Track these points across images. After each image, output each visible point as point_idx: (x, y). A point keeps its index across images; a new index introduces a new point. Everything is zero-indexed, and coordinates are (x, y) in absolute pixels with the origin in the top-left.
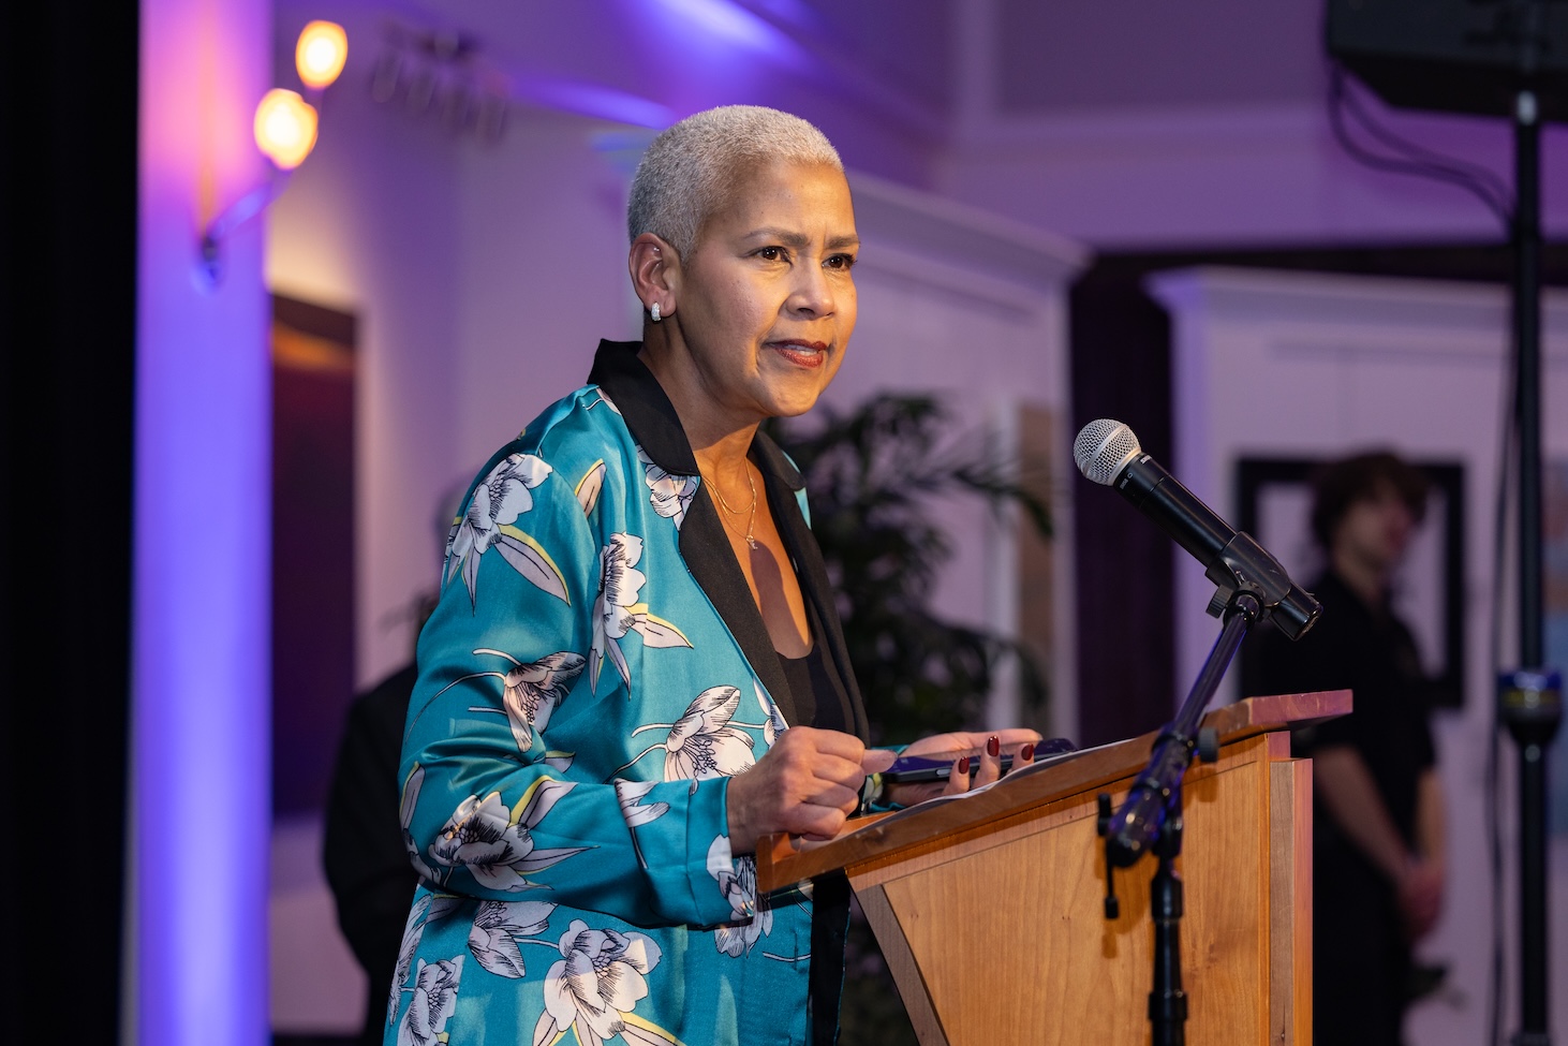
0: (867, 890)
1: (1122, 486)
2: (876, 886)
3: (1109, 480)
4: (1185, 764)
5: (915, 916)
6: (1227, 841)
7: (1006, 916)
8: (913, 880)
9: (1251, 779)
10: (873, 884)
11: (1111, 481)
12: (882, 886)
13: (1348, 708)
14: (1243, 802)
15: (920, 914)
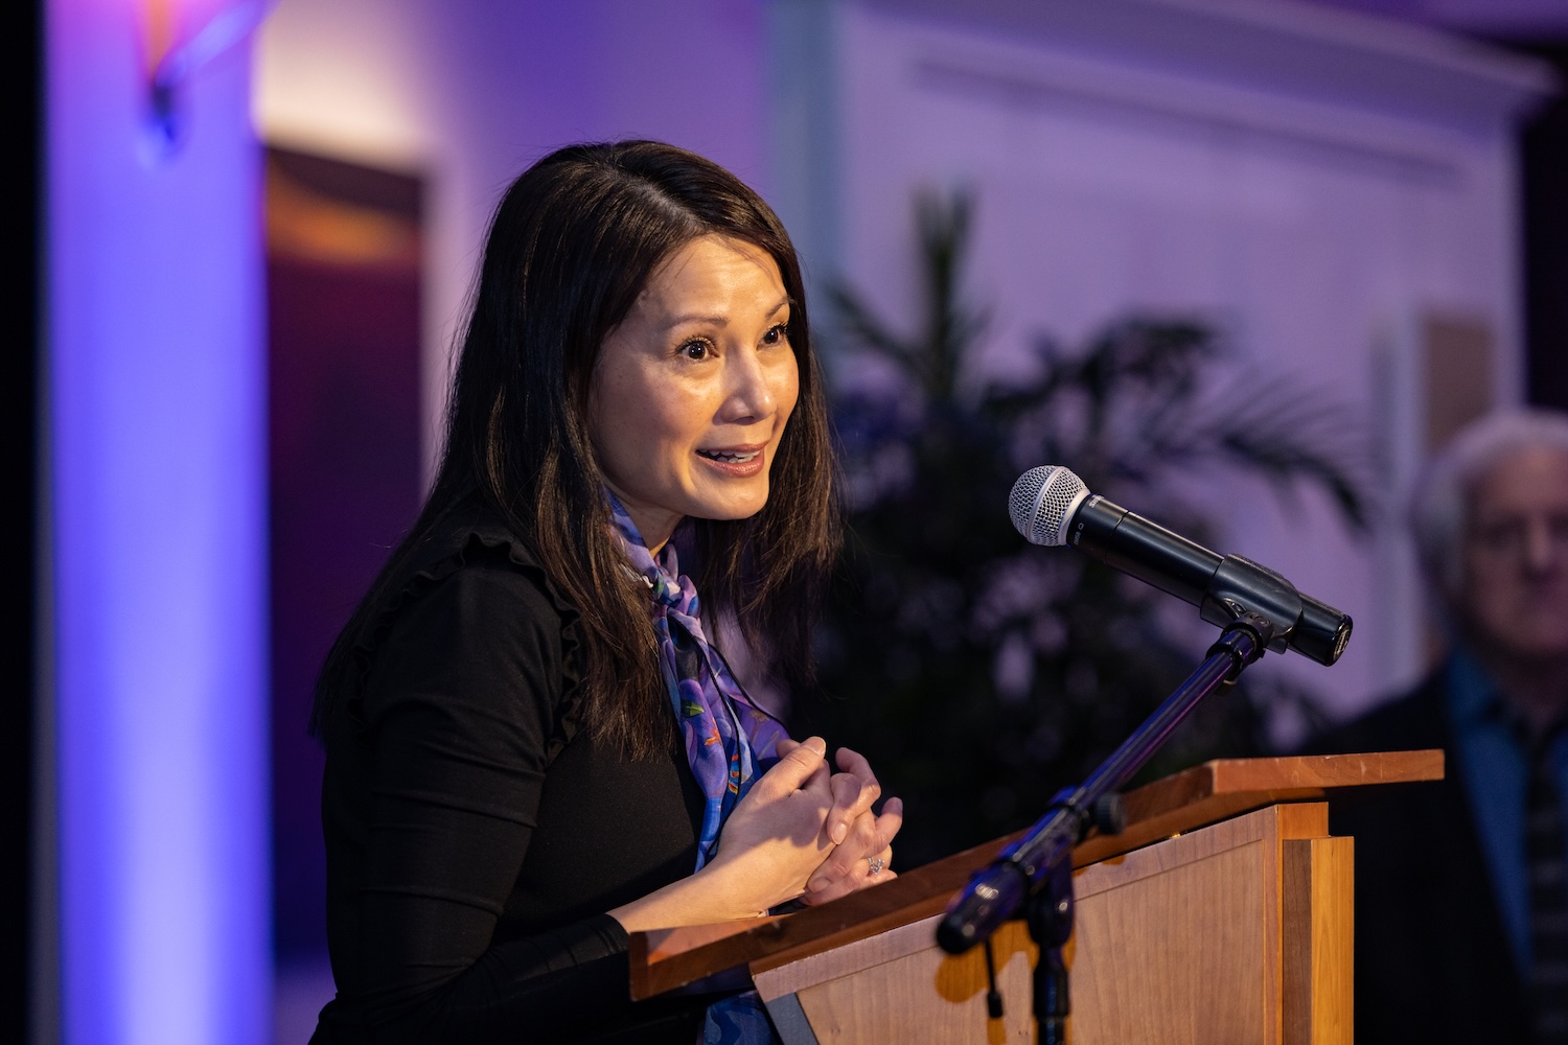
0: (779, 999)
1: (1076, 541)
2: (789, 995)
3: (1059, 538)
4: (1074, 837)
5: (836, 1031)
6: (1224, 938)
7: (949, 1031)
8: (833, 987)
9: (1254, 861)
10: (786, 993)
11: (1062, 540)
12: (796, 994)
13: (1438, 774)
14: (1245, 890)
15: (842, 1027)
